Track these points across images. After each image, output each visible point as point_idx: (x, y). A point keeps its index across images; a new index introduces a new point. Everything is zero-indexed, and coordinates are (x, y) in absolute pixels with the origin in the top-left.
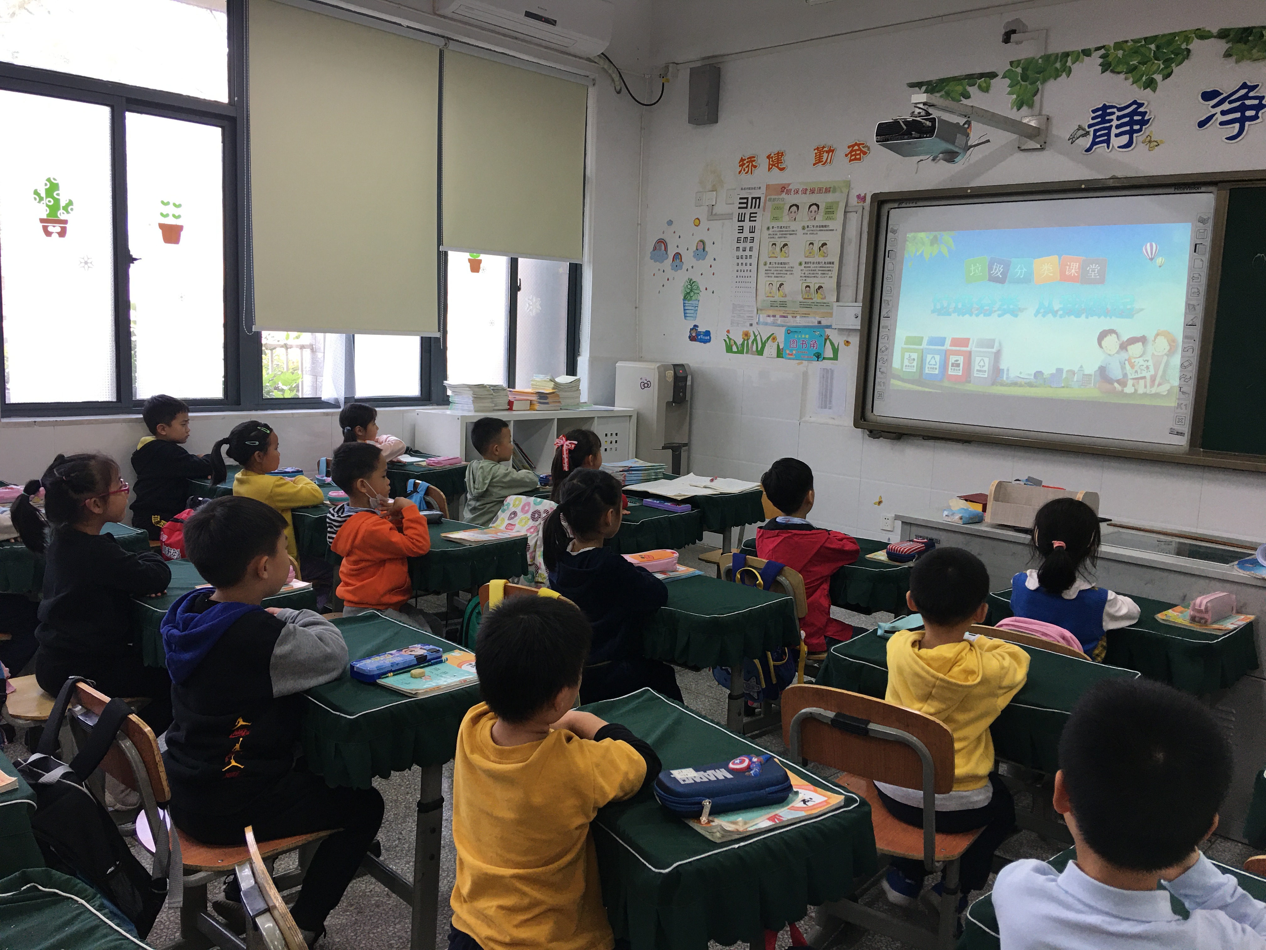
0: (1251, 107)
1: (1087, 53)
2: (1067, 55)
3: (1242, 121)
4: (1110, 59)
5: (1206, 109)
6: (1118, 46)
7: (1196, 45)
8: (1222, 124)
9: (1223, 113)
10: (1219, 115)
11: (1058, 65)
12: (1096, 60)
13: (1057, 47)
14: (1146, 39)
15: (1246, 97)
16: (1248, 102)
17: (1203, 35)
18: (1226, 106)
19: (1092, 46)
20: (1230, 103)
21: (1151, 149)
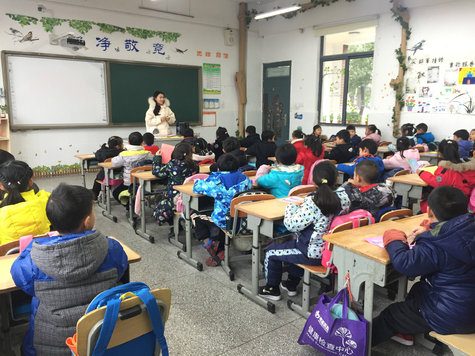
0: (107, 44)
1: (65, 20)
2: (59, 20)
3: (106, 46)
4: (72, 23)
5: (97, 42)
6: (74, 21)
7: (92, 25)
8: (102, 46)
9: (102, 44)
10: (100, 44)
11: (57, 22)
12: (67, 23)
13: (57, 17)
14: (80, 21)
15: (105, 41)
16: (107, 42)
17: (94, 24)
18: (102, 42)
19: (66, 19)
20: (103, 41)
21: (86, 50)
